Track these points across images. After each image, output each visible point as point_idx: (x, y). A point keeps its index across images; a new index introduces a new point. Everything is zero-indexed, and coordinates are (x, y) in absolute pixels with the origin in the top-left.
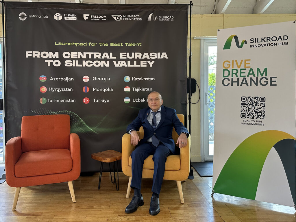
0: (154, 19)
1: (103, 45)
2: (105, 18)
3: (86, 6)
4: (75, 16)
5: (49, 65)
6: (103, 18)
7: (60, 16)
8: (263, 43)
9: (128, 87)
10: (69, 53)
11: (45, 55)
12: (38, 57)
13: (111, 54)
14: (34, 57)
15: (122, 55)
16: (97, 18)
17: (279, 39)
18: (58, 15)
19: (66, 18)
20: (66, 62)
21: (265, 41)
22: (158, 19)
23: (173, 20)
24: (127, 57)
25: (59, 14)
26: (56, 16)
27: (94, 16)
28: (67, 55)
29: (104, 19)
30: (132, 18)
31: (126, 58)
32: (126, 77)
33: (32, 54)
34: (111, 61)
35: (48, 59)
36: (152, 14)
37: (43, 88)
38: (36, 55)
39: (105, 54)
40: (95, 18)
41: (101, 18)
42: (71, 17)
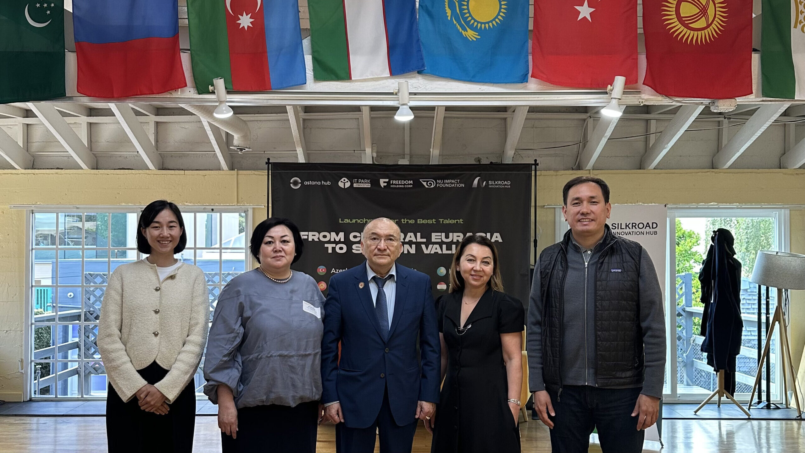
0: (481, 185)
1: (408, 222)
2: (411, 184)
3: (385, 168)
4: (369, 181)
5: (330, 251)
6: (408, 184)
7: (347, 182)
8: (628, 230)
9: (443, 283)
10: (358, 234)
11: (325, 237)
12: (316, 240)
13: (419, 235)
14: (310, 240)
15: (435, 237)
16: (399, 185)
17: (646, 226)
18: (344, 180)
19: (355, 185)
20: (354, 247)
21: (630, 228)
22: (487, 184)
23: (509, 187)
24: (442, 240)
25: (346, 180)
26: (341, 182)
27: (394, 182)
28: (355, 237)
29: (410, 186)
30: (449, 183)
31: (440, 241)
32: (440, 269)
33: (308, 236)
34: (418, 245)
35: (329, 242)
36: (479, 178)
37: (322, 284)
38: (314, 237)
39: (409, 234)
40: (396, 185)
41: (405, 184)
42: (363, 183)
